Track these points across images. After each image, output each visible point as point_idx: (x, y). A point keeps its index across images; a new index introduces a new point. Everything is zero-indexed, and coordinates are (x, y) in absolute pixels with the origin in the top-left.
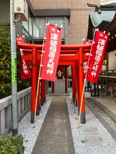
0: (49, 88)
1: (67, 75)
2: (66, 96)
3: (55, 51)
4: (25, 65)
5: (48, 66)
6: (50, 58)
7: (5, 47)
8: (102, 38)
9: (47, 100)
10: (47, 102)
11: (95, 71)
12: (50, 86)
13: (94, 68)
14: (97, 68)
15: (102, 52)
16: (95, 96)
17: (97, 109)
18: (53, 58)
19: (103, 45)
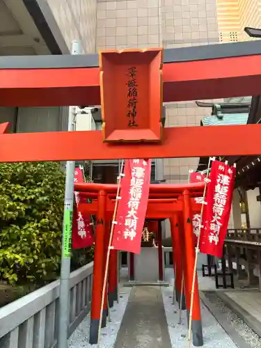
0: (123, 267)
1: (163, 239)
2: (162, 287)
3: (140, 197)
4: (81, 220)
5: (126, 224)
6: (130, 209)
7: (54, 191)
8: (224, 173)
9: (119, 295)
10: (120, 299)
11: (216, 233)
12: (124, 262)
13: (213, 227)
14: (219, 227)
15: (226, 197)
16: (225, 286)
17: (229, 315)
18: (136, 208)
19: (226, 185)
